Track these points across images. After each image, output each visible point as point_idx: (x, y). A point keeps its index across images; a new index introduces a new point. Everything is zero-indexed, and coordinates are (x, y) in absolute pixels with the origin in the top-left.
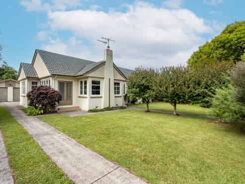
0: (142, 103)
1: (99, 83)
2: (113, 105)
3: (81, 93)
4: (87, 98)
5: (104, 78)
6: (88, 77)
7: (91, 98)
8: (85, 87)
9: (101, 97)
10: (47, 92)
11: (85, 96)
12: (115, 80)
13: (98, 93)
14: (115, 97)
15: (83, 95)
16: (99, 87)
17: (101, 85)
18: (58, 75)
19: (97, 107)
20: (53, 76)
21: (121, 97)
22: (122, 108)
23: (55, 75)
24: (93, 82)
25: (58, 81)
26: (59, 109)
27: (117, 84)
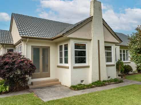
0: (137, 72)
1: (84, 46)
2: (104, 78)
3: (61, 62)
4: (68, 68)
5: (90, 40)
6: (69, 39)
7: (75, 68)
8: (66, 53)
9: (88, 67)
10: (15, 62)
11: (66, 65)
12: (105, 42)
13: (83, 61)
14: (107, 66)
15: (64, 64)
16: (85, 52)
17: (87, 50)
18: (30, 38)
19: (82, 81)
20: (24, 39)
21: (114, 65)
22: (116, 81)
23: (27, 38)
24: (77, 46)
25: (32, 46)
26: (32, 84)
27: (108, 48)
